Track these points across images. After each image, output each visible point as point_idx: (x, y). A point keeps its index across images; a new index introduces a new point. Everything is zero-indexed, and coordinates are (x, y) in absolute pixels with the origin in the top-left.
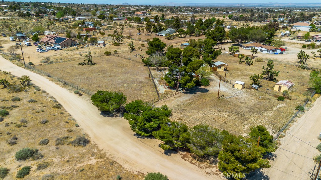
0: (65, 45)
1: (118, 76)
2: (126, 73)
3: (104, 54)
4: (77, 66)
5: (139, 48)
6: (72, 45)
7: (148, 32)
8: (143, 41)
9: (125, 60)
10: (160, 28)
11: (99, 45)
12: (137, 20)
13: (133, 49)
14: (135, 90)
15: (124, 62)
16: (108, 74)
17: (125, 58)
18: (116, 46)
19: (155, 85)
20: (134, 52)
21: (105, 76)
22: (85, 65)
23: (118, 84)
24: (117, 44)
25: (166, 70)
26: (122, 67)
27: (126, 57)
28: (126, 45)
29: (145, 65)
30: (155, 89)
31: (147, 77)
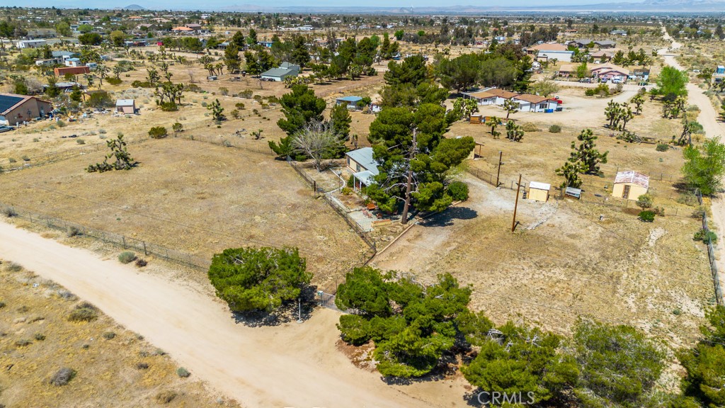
0: (20, 116)
1: (223, 195)
2: (240, 183)
3: (148, 136)
4: (87, 175)
5: (236, 115)
6: (41, 117)
7: (232, 73)
8: (234, 96)
9: (215, 148)
10: (264, 63)
11: (122, 110)
12: (190, 45)
13: (220, 118)
14: (294, 230)
15: (215, 154)
16: (189, 190)
17: (212, 143)
18: (169, 111)
19: (338, 211)
20: (224, 124)
21: (183, 197)
22: (110, 169)
23: (236, 218)
24: (171, 107)
25: (337, 166)
26: (218, 169)
27: (215, 140)
28: (193, 107)
29: (276, 159)
30: (345, 223)
31: (301, 190)
